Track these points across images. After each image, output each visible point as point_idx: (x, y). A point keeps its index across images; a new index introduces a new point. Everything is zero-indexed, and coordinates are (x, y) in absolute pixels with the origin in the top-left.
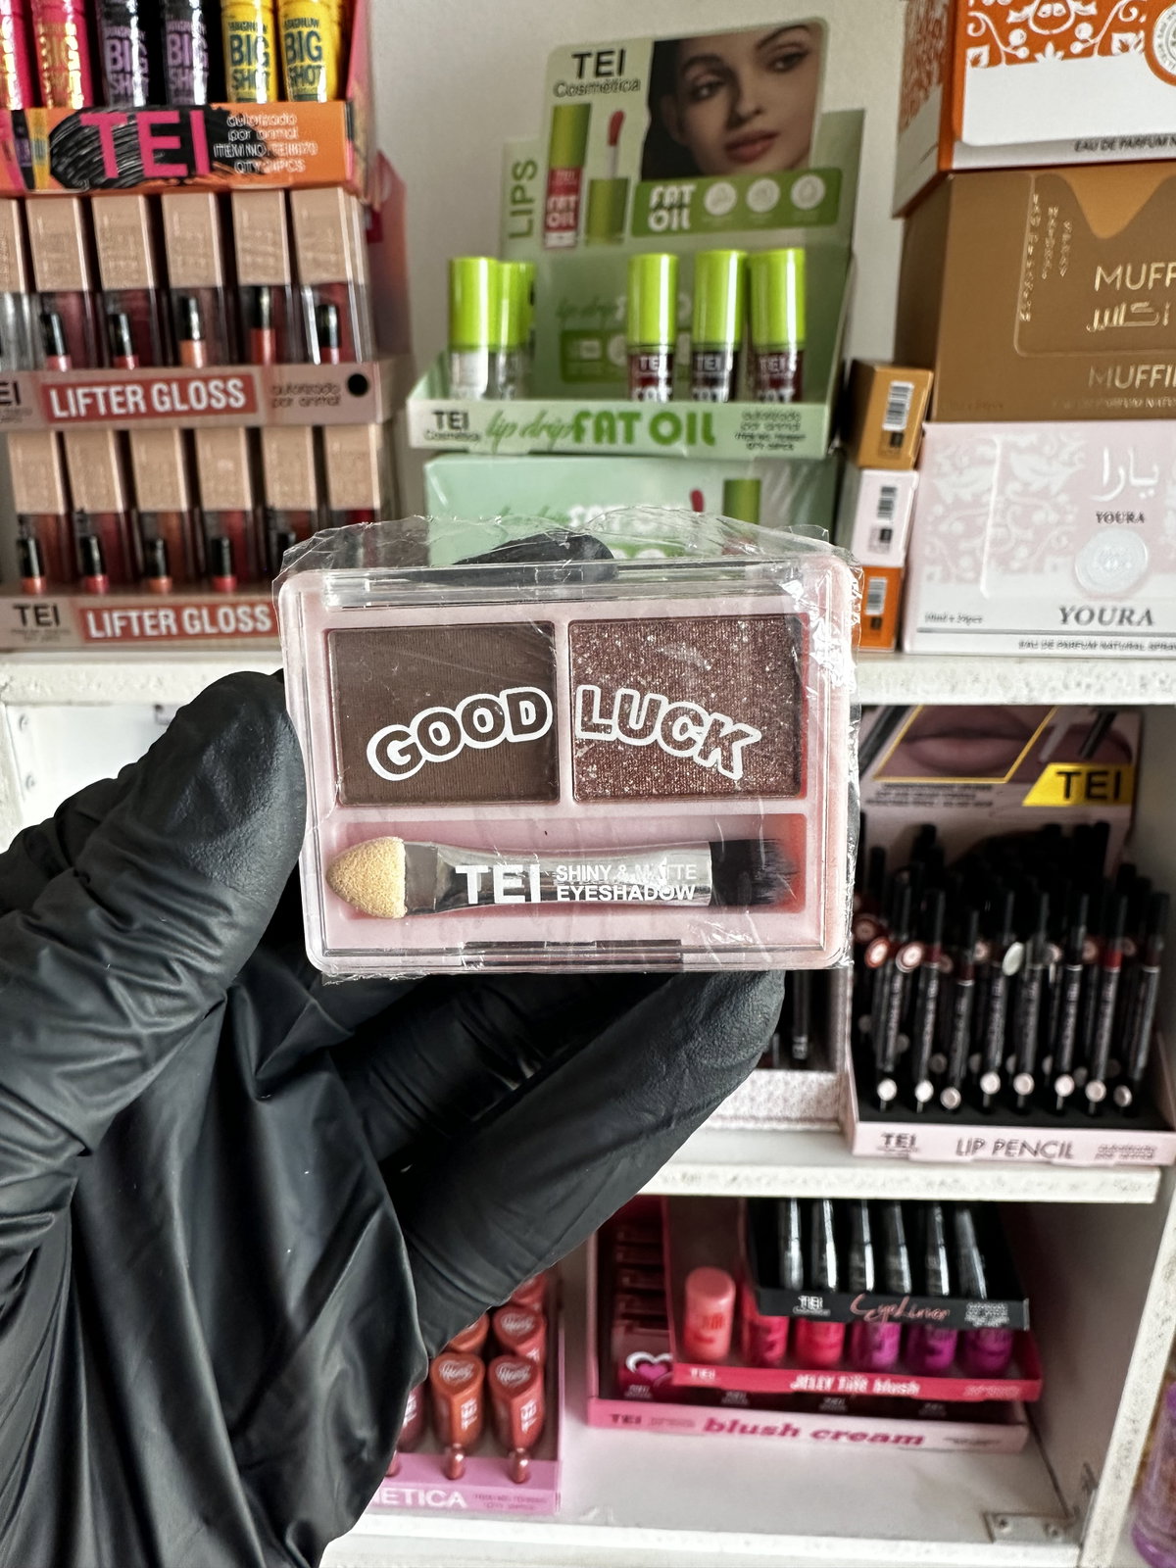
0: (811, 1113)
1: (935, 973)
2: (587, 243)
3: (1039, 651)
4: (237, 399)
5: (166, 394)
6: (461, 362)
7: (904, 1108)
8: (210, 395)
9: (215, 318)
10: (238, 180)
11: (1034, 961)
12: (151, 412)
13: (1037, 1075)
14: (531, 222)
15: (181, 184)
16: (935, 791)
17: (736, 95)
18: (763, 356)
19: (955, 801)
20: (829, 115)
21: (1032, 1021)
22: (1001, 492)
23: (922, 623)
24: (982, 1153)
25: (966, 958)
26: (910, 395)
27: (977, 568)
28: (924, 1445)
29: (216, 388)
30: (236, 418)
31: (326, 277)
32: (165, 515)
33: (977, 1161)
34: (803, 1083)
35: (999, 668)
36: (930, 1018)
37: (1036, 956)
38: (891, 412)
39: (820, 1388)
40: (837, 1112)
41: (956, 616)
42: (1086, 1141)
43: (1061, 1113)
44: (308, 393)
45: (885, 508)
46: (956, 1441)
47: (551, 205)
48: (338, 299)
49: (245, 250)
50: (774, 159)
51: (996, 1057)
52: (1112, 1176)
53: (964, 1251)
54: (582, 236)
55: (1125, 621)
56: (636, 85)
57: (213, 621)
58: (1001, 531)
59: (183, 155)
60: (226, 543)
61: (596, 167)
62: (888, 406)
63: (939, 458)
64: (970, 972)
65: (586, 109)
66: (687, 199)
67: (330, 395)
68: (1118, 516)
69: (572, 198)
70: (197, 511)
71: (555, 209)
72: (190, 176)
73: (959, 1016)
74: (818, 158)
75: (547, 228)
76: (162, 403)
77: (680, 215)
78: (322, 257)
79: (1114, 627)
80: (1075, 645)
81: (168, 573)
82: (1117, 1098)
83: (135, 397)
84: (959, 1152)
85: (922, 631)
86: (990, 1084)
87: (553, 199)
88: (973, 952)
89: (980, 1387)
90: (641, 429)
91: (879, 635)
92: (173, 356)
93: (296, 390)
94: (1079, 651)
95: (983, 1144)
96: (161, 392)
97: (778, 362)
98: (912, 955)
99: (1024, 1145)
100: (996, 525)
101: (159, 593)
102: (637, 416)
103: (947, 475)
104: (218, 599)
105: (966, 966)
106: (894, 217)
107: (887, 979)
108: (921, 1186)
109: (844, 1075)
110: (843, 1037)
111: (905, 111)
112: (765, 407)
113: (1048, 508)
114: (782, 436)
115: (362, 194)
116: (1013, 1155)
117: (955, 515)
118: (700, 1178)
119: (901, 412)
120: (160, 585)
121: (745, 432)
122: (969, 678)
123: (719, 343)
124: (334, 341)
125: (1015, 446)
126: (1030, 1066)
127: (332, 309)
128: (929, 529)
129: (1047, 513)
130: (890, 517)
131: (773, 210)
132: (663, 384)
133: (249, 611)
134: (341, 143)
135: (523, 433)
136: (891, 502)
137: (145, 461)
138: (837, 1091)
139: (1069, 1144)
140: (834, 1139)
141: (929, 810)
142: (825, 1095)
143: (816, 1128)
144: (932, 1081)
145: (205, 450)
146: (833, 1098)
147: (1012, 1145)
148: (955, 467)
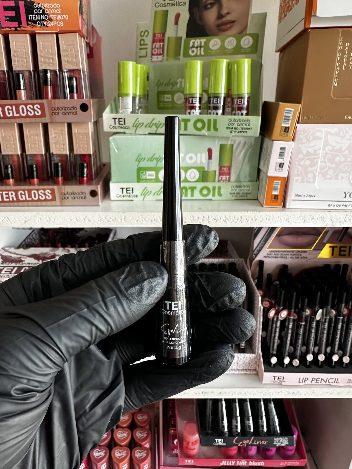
0: (246, 368)
1: (291, 320)
2: (167, 60)
3: (335, 208)
4: (38, 112)
5: (10, 110)
6: (123, 100)
7: (280, 367)
8: (27, 111)
9: (30, 82)
10: (38, 29)
11: (326, 316)
12: (5, 117)
13: (325, 354)
14: (147, 52)
15: (16, 29)
16: (288, 253)
17: (221, 7)
18: (235, 98)
20: (254, 15)
21: (325, 336)
22: (324, 149)
23: (293, 198)
24: (306, 382)
25: (303, 314)
26: (292, 113)
27: (314, 177)
29: (30, 107)
30: (38, 120)
31: (73, 67)
32: (12, 155)
33: (305, 385)
34: (244, 358)
35: (321, 214)
37: (327, 313)
38: (284, 119)
40: (256, 367)
41: (306, 196)
42: (343, 377)
43: (334, 367)
44: (65, 110)
45: (281, 155)
47: (154, 46)
48: (77, 76)
49: (41, 56)
50: (235, 30)
51: (312, 348)
54: (165, 57)
56: (184, 4)
57: (30, 196)
58: (323, 164)
59: (17, 19)
60: (34, 166)
61: (170, 33)
62: (284, 118)
63: (301, 137)
64: (303, 320)
65: (167, 11)
66: (203, 44)
67: (74, 111)
69: (162, 44)
70: (24, 154)
71: (155, 47)
72: (19, 27)
73: (300, 334)
74: (248, 31)
75: (153, 54)
76: (9, 113)
77: (200, 50)
78: (70, 60)
80: (348, 205)
81: (13, 178)
84: (299, 382)
85: (292, 200)
86: (310, 358)
87: (155, 44)
88: (305, 313)
90: (190, 125)
91: (277, 201)
92: (14, 96)
93: (61, 109)
94: (350, 208)
95: (308, 379)
96: (8, 109)
97: (242, 100)
98: (284, 314)
99: (322, 379)
100: (321, 162)
101: (9, 185)
102: (189, 120)
103: (304, 143)
104: (31, 187)
105: (302, 317)
106: (276, 52)
107: (275, 322)
108: (286, 394)
109: (258, 355)
110: (259, 342)
111: (284, 12)
112: (237, 117)
113: (341, 155)
114: (243, 128)
115: (85, 38)
116: (318, 383)
117: (307, 158)
118: (208, 392)
119: (288, 120)
120: (10, 182)
121: (229, 126)
122: (311, 218)
123: (219, 94)
124: (75, 91)
125: (329, 133)
126: (323, 351)
127: (74, 79)
128: (297, 163)
129: (341, 158)
130: (283, 158)
131: (234, 48)
132: (197, 108)
133: (43, 192)
134: (78, 14)
135: (146, 127)
136: (284, 153)
137: (4, 136)
138: (256, 360)
139: (338, 379)
140: (255, 377)
141: (285, 259)
142: (251, 362)
143: (249, 372)
144: (289, 357)
145: (26, 132)
146: (255, 362)
147: (318, 379)
148: (308, 140)
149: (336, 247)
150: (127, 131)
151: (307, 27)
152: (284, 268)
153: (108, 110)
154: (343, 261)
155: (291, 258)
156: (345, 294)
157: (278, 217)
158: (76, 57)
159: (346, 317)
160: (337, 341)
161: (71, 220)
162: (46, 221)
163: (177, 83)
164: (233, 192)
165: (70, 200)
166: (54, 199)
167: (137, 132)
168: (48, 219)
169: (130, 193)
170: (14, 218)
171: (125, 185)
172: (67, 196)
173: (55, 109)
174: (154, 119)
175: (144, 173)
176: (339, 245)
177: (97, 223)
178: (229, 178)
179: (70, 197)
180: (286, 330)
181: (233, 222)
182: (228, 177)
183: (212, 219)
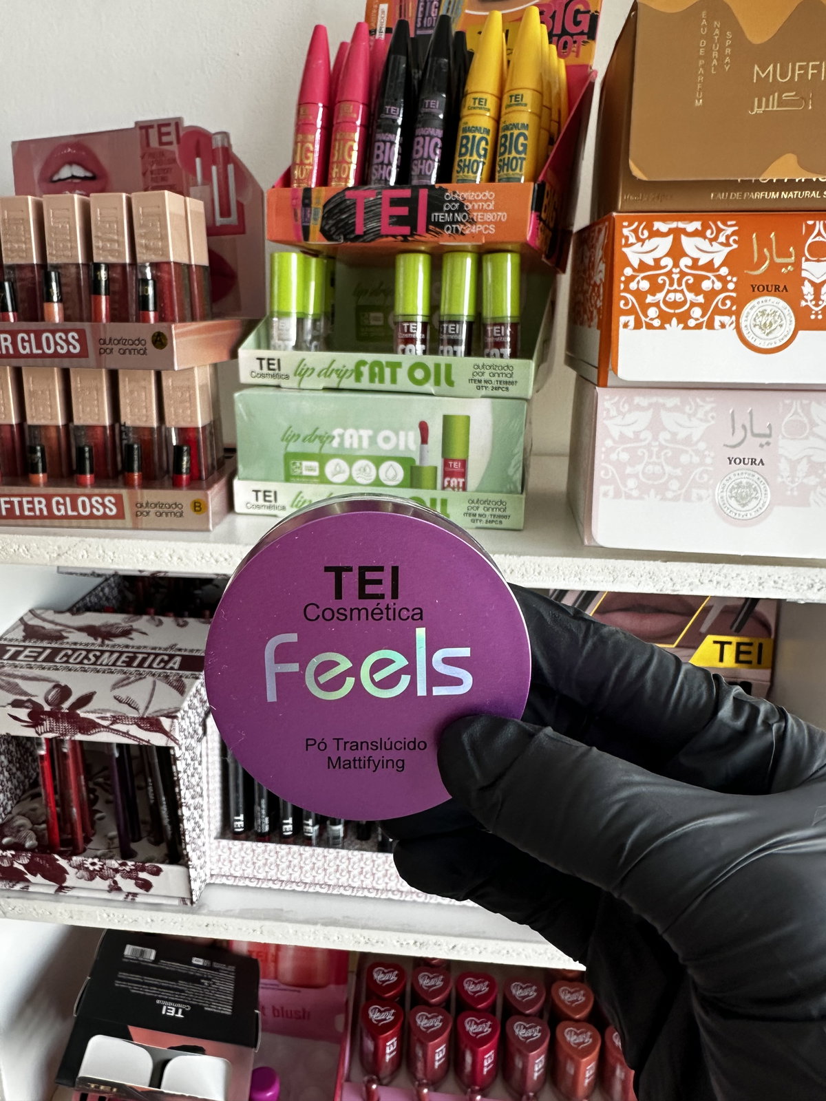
32: (46, 427)
57: (74, 508)
60: (87, 449)
70: (70, 424)
81: (44, 471)
83: (6, 342)
101: (37, 485)
104: (78, 491)
112: (488, 361)
120: (39, 479)
133: (100, 500)
137: (32, 389)
145: (75, 383)
148: (619, 412)
149: (730, 643)
154: (745, 674)
161: (145, 556)
162: (97, 556)
164: (472, 512)
165: (152, 519)
166: (120, 515)
168: (101, 552)
169: (270, 501)
171: (262, 486)
172: (147, 509)
175: (298, 464)
176: (734, 640)
177: (195, 564)
178: (464, 484)
179: (153, 511)
182: (461, 480)
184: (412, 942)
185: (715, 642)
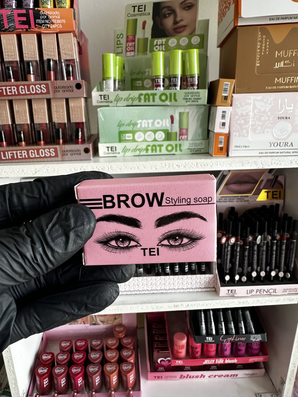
0: (207, 286)
1: (239, 245)
2: (138, 55)
3: (264, 155)
4: (44, 90)
5: (23, 89)
6: (106, 82)
7: (232, 282)
8: (36, 89)
9: (37, 69)
10: (43, 30)
11: (264, 240)
12: (19, 94)
13: (266, 271)
14: (122, 49)
15: (27, 31)
16: (234, 198)
17: (176, 16)
18: (189, 78)
19: (239, 200)
20: (200, 21)
21: (264, 256)
22: (253, 112)
23: (234, 148)
24: (253, 293)
25: (247, 240)
26: (229, 86)
27: (248, 132)
28: (238, 376)
29: (38, 87)
30: (44, 96)
31: (68, 58)
32: (23, 125)
33: (252, 295)
34: (205, 278)
35: (255, 159)
36: (238, 257)
37: (265, 239)
39: (211, 363)
40: (214, 285)
41: (243, 146)
42: (280, 288)
43: (272, 281)
44: (64, 88)
45: (223, 117)
46: (246, 375)
48: (72, 64)
49: (45, 50)
50: (186, 32)
51: (255, 267)
52: (287, 297)
53: (248, 321)
54: (136, 53)
55: (286, 145)
56: (149, 14)
57: (38, 154)
58: (254, 122)
59: (27, 23)
60: (41, 132)
61: (139, 35)
62: (223, 89)
63: (237, 103)
64: (248, 244)
65: (136, 20)
66: (164, 43)
67: (71, 89)
68: (283, 117)
69: (133, 43)
70: (32, 124)
71: (128, 46)
72: (29, 29)
73: (246, 256)
74: (197, 32)
75: (127, 51)
76: (22, 92)
77: (162, 47)
78: (67, 53)
79: (283, 148)
80: (273, 153)
81: (25, 141)
82: (286, 276)
83: (14, 90)
84: (247, 293)
85: (233, 150)
86: (254, 274)
87: (128, 43)
88: (249, 239)
89: (253, 359)
90: (157, 98)
91: (222, 152)
92: (25, 79)
93: (61, 87)
94: (274, 154)
95: (253, 291)
96: (22, 88)
97: (193, 79)
98: (233, 240)
99: (264, 290)
100: (252, 121)
101: (22, 146)
102: (156, 94)
103: (240, 107)
104: (39, 147)
105: (247, 242)
106: (218, 47)
107: (226, 247)
108: (238, 304)
109: (216, 275)
110: (215, 264)
111: (221, 17)
112: (190, 91)
113: (265, 116)
114: (195, 98)
115: (77, 37)
116: (261, 293)
117: (242, 118)
118: (179, 306)
119: (227, 91)
120: (22, 144)
121: (185, 98)
122: (247, 162)
123: (176, 75)
124: (71, 75)
125: (256, 100)
126: (264, 269)
127: (71, 66)
128: (235, 122)
129: (265, 117)
130: (225, 119)
131: (187, 45)
132: (162, 86)
133: (48, 150)
134: (72, 20)
135: (124, 100)
136: (225, 115)
137: (17, 110)
138: (214, 279)
139: (276, 289)
140: (214, 293)
141: (233, 203)
142: (210, 281)
143: (208, 290)
144: (239, 275)
145: (35, 106)
146: (213, 281)
147: (261, 290)
148: (241, 106)
149: (270, 192)
150: (110, 104)
151: (236, 25)
152: (232, 210)
153: (95, 89)
154: (276, 202)
155: (237, 201)
156: (277, 222)
157: (224, 162)
158: (72, 50)
159: (279, 242)
160: (274, 260)
161: (71, 170)
162: (51, 171)
163: (146, 72)
164: (190, 148)
165: (69, 156)
166: (56, 156)
167: (118, 105)
168: (53, 170)
169: (114, 151)
170: (27, 170)
171: (110, 145)
172: (67, 153)
173: (57, 88)
174: (130, 94)
175: (124, 135)
176: (271, 190)
178: (187, 138)
179: (69, 153)
180: (235, 253)
181: (191, 167)
182: (186, 136)
183: (176, 166)
184: (173, 306)
185: (265, 192)
